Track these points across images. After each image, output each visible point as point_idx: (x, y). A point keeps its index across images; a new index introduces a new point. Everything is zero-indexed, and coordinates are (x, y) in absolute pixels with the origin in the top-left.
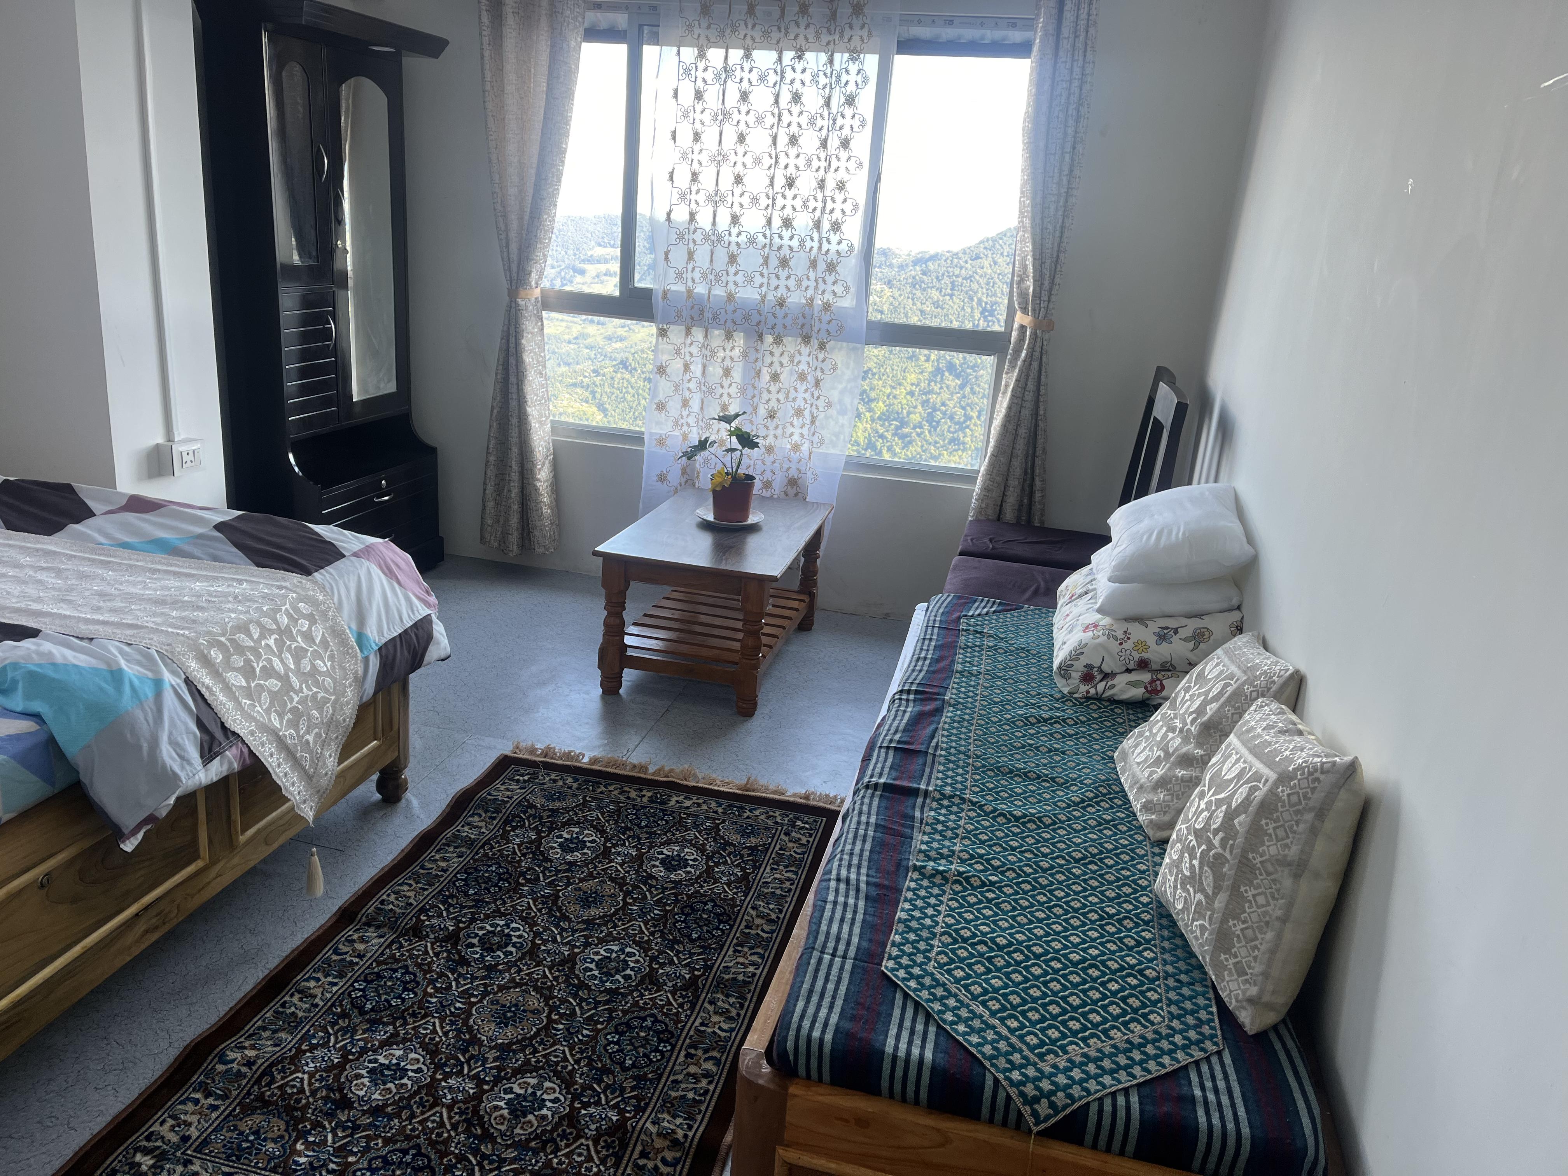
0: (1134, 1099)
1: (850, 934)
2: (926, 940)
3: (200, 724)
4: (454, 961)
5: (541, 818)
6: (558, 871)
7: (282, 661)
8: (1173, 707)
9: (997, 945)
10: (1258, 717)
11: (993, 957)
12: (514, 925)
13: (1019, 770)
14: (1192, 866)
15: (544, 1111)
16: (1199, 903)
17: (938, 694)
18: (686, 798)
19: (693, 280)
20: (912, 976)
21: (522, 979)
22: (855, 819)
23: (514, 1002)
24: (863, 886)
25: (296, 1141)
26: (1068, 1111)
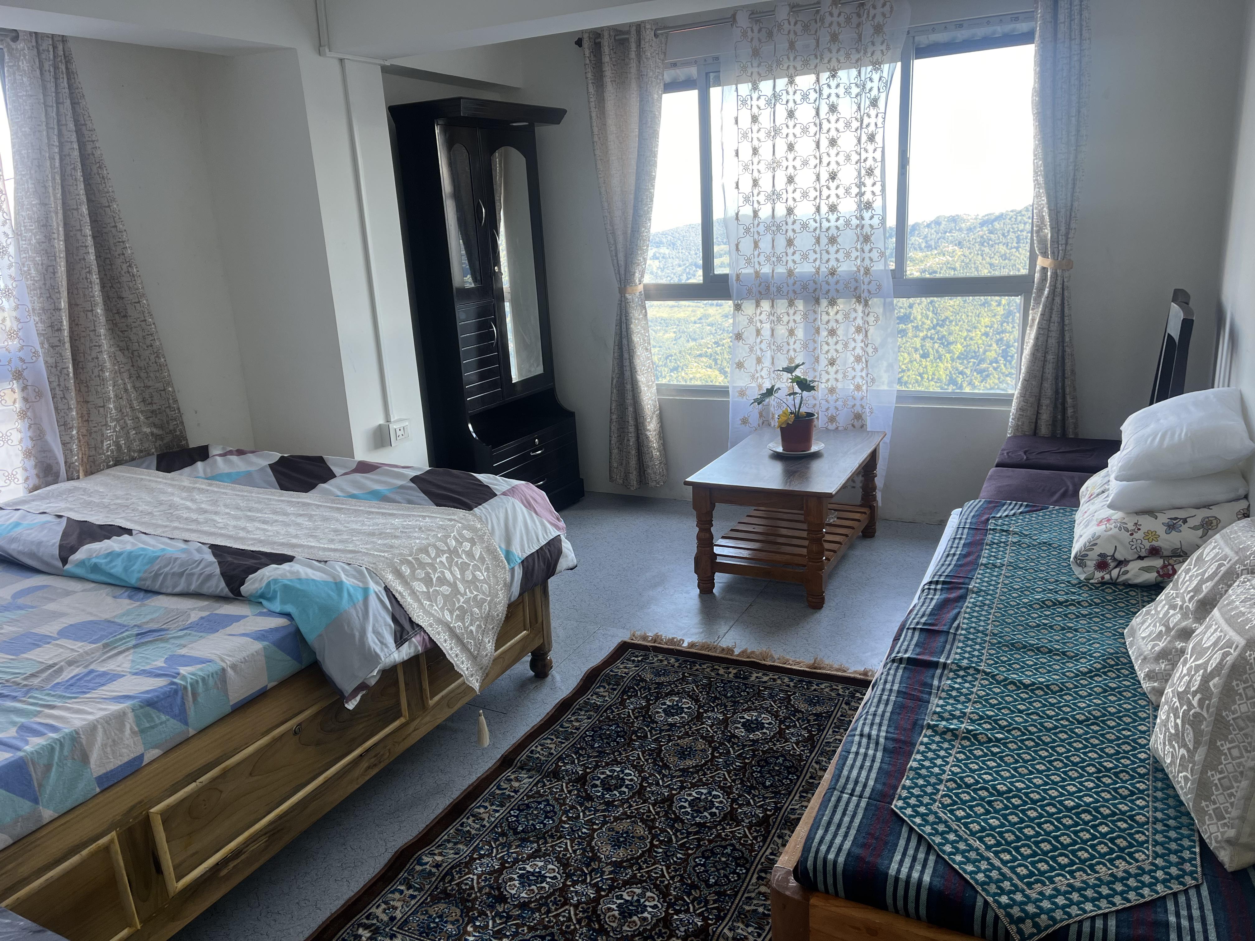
0: (1112, 923)
1: (867, 779)
2: (934, 785)
3: (394, 619)
4: (582, 797)
5: (650, 689)
6: (661, 731)
7: (451, 573)
8: (1176, 588)
9: (998, 791)
10: (1239, 591)
11: (993, 801)
12: (627, 771)
13: (1032, 645)
14: (1176, 725)
15: (646, 915)
16: (1183, 757)
17: (963, 584)
18: (763, 675)
19: (759, 263)
20: (918, 814)
21: (632, 813)
22: (881, 687)
23: (625, 830)
24: (882, 740)
25: (467, 924)
26: (1050, 930)
